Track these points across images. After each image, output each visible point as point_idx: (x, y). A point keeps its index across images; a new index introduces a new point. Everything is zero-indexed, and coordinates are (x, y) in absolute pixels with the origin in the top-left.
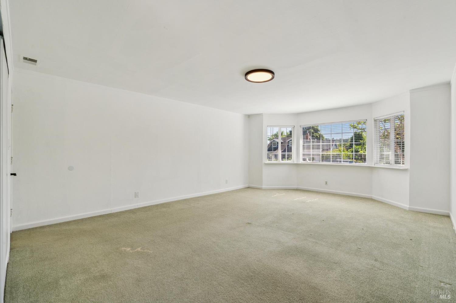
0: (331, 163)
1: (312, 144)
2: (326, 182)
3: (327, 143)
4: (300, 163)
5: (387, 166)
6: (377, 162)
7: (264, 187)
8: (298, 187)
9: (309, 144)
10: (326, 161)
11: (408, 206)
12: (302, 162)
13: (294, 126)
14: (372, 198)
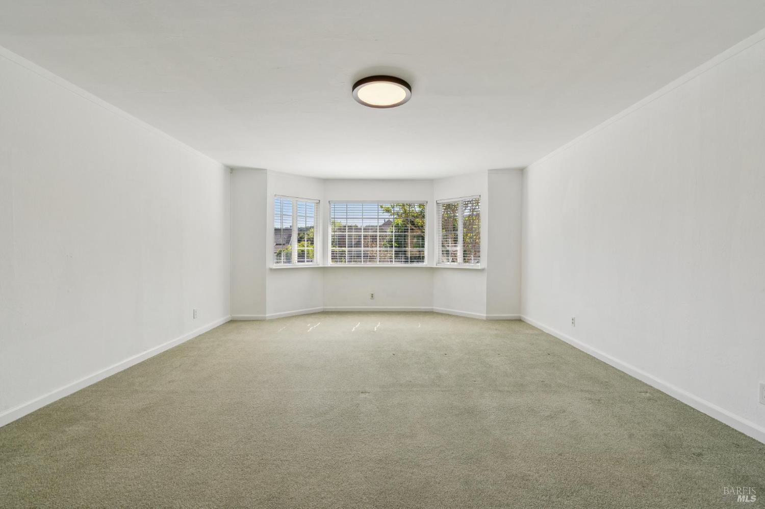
0: (378, 264)
1: (349, 233)
2: (372, 295)
3: (373, 233)
4: (329, 266)
5: (454, 265)
6: (439, 261)
7: (269, 315)
8: (325, 307)
9: (344, 233)
10: (371, 261)
11: (485, 315)
12: (331, 265)
13: (318, 201)
14: (434, 311)
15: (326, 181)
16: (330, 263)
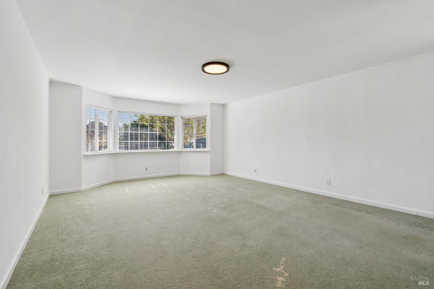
0: (149, 150)
2: (146, 168)
3: (145, 132)
4: (118, 152)
6: (182, 148)
7: (84, 187)
10: (144, 149)
11: (210, 173)
13: (111, 111)
14: (180, 174)
15: (116, 98)
16: (118, 151)
